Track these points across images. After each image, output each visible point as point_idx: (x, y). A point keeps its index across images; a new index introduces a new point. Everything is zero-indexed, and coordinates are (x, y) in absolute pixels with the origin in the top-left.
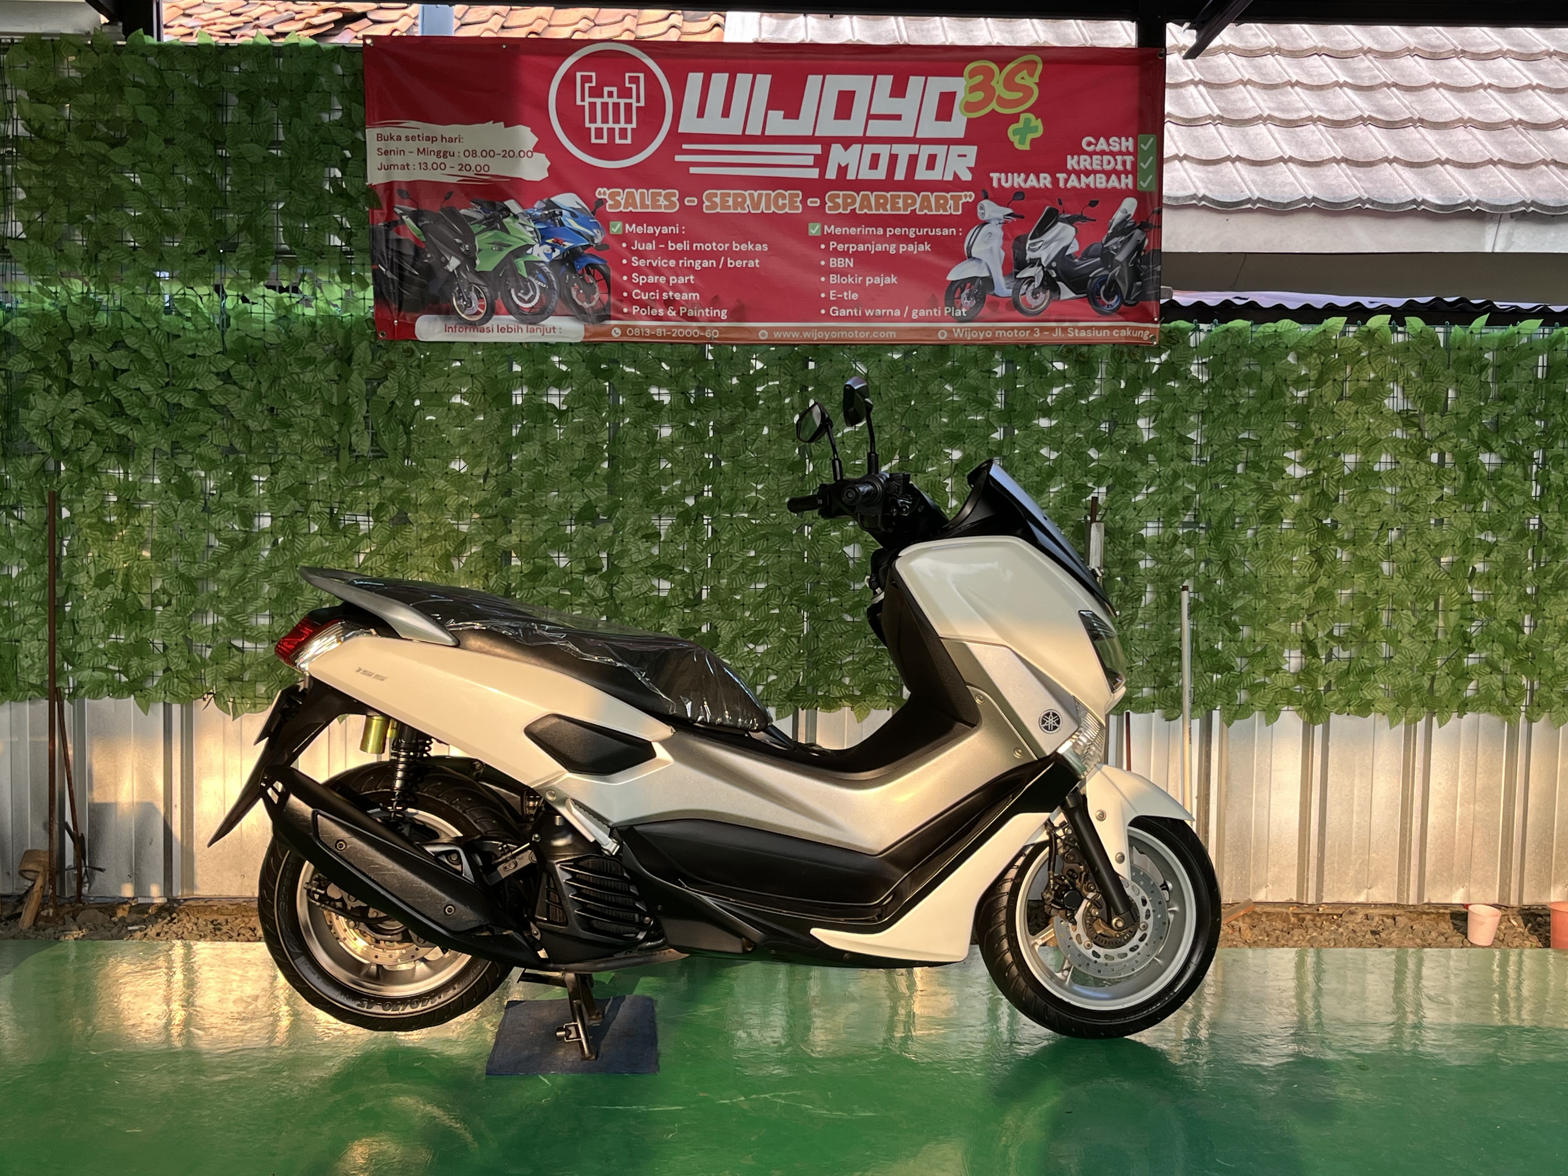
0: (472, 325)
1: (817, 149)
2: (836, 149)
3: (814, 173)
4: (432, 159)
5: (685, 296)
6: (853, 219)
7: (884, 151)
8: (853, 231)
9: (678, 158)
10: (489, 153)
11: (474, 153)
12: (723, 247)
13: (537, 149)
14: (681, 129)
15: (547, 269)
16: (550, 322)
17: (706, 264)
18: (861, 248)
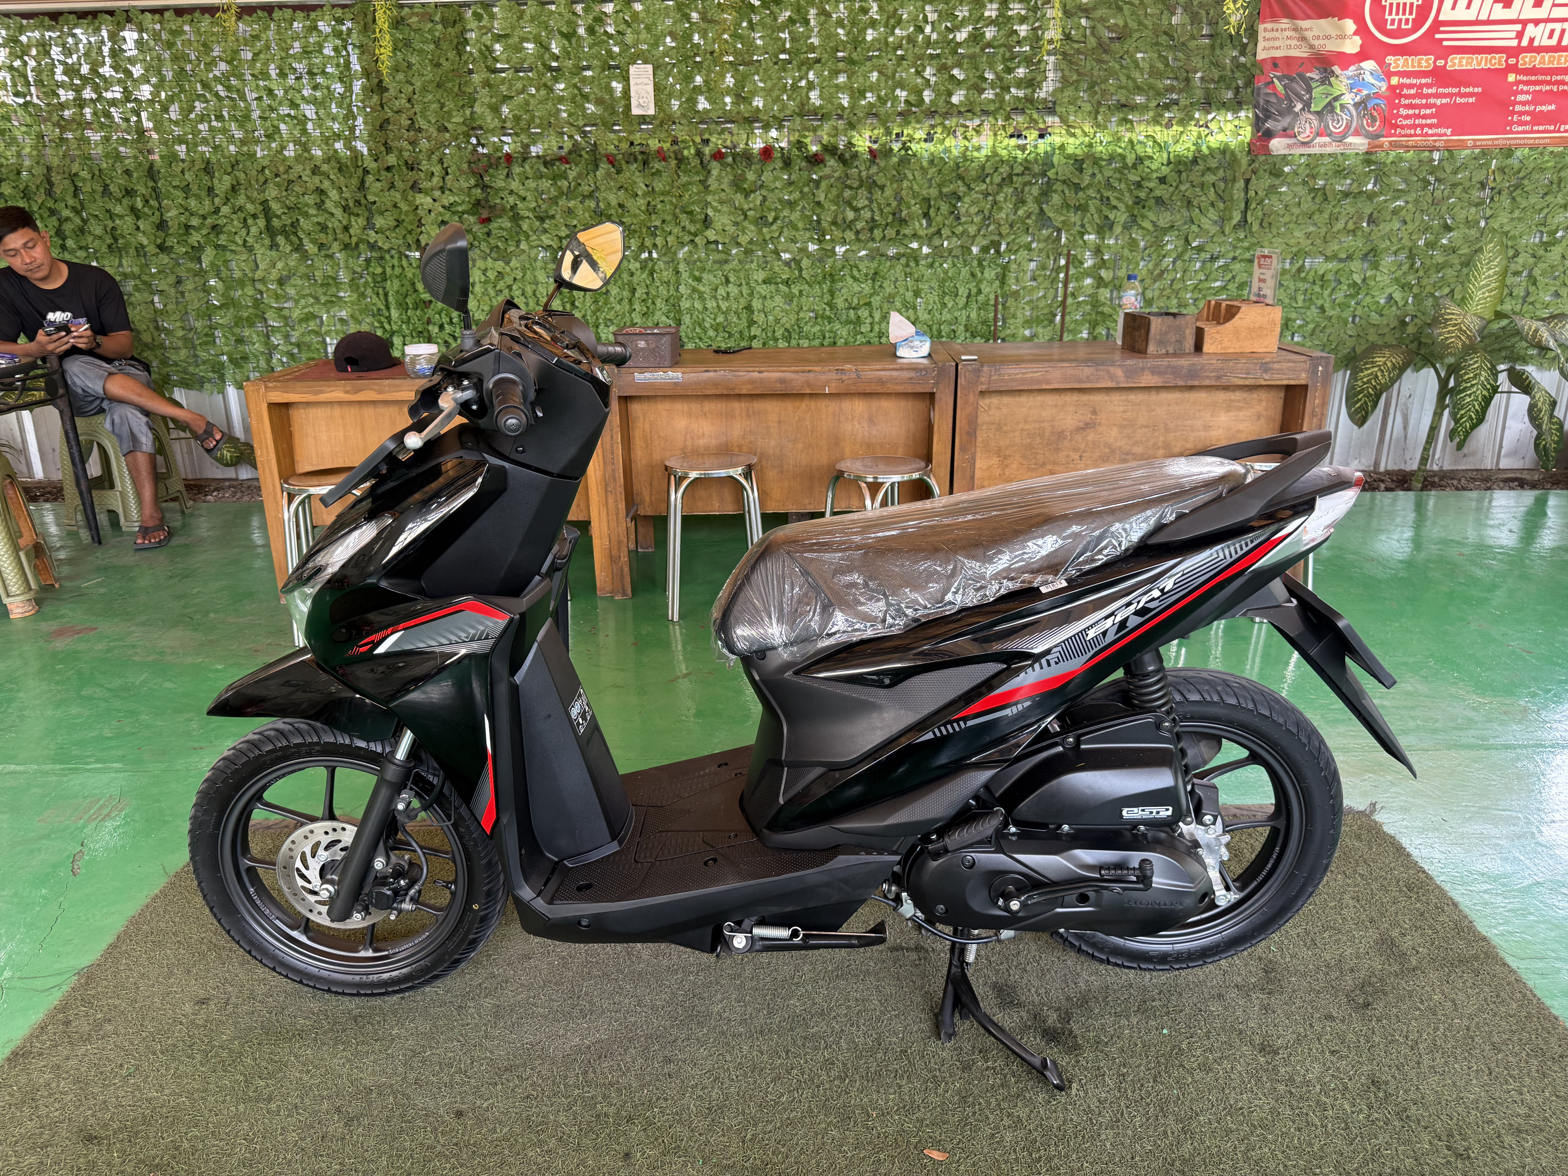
0: (1304, 144)
1: (1518, 27)
2: (1530, 27)
3: (1514, 43)
4: (1294, 42)
5: (1429, 121)
6: (1534, 71)
7: (1558, 27)
8: (1533, 78)
9: (1437, 36)
10: (1328, 37)
11: (1318, 38)
12: (1455, 90)
13: (1355, 34)
14: (1441, 18)
15: (1351, 108)
16: (1350, 140)
17: (1444, 101)
18: (1538, 88)
